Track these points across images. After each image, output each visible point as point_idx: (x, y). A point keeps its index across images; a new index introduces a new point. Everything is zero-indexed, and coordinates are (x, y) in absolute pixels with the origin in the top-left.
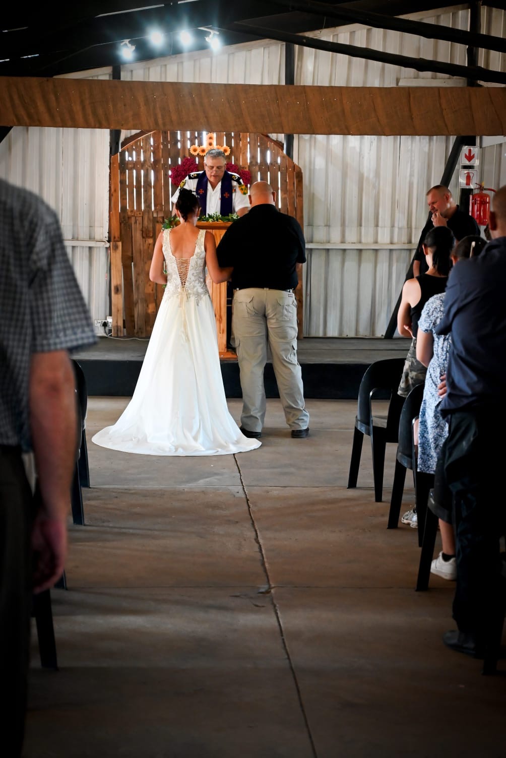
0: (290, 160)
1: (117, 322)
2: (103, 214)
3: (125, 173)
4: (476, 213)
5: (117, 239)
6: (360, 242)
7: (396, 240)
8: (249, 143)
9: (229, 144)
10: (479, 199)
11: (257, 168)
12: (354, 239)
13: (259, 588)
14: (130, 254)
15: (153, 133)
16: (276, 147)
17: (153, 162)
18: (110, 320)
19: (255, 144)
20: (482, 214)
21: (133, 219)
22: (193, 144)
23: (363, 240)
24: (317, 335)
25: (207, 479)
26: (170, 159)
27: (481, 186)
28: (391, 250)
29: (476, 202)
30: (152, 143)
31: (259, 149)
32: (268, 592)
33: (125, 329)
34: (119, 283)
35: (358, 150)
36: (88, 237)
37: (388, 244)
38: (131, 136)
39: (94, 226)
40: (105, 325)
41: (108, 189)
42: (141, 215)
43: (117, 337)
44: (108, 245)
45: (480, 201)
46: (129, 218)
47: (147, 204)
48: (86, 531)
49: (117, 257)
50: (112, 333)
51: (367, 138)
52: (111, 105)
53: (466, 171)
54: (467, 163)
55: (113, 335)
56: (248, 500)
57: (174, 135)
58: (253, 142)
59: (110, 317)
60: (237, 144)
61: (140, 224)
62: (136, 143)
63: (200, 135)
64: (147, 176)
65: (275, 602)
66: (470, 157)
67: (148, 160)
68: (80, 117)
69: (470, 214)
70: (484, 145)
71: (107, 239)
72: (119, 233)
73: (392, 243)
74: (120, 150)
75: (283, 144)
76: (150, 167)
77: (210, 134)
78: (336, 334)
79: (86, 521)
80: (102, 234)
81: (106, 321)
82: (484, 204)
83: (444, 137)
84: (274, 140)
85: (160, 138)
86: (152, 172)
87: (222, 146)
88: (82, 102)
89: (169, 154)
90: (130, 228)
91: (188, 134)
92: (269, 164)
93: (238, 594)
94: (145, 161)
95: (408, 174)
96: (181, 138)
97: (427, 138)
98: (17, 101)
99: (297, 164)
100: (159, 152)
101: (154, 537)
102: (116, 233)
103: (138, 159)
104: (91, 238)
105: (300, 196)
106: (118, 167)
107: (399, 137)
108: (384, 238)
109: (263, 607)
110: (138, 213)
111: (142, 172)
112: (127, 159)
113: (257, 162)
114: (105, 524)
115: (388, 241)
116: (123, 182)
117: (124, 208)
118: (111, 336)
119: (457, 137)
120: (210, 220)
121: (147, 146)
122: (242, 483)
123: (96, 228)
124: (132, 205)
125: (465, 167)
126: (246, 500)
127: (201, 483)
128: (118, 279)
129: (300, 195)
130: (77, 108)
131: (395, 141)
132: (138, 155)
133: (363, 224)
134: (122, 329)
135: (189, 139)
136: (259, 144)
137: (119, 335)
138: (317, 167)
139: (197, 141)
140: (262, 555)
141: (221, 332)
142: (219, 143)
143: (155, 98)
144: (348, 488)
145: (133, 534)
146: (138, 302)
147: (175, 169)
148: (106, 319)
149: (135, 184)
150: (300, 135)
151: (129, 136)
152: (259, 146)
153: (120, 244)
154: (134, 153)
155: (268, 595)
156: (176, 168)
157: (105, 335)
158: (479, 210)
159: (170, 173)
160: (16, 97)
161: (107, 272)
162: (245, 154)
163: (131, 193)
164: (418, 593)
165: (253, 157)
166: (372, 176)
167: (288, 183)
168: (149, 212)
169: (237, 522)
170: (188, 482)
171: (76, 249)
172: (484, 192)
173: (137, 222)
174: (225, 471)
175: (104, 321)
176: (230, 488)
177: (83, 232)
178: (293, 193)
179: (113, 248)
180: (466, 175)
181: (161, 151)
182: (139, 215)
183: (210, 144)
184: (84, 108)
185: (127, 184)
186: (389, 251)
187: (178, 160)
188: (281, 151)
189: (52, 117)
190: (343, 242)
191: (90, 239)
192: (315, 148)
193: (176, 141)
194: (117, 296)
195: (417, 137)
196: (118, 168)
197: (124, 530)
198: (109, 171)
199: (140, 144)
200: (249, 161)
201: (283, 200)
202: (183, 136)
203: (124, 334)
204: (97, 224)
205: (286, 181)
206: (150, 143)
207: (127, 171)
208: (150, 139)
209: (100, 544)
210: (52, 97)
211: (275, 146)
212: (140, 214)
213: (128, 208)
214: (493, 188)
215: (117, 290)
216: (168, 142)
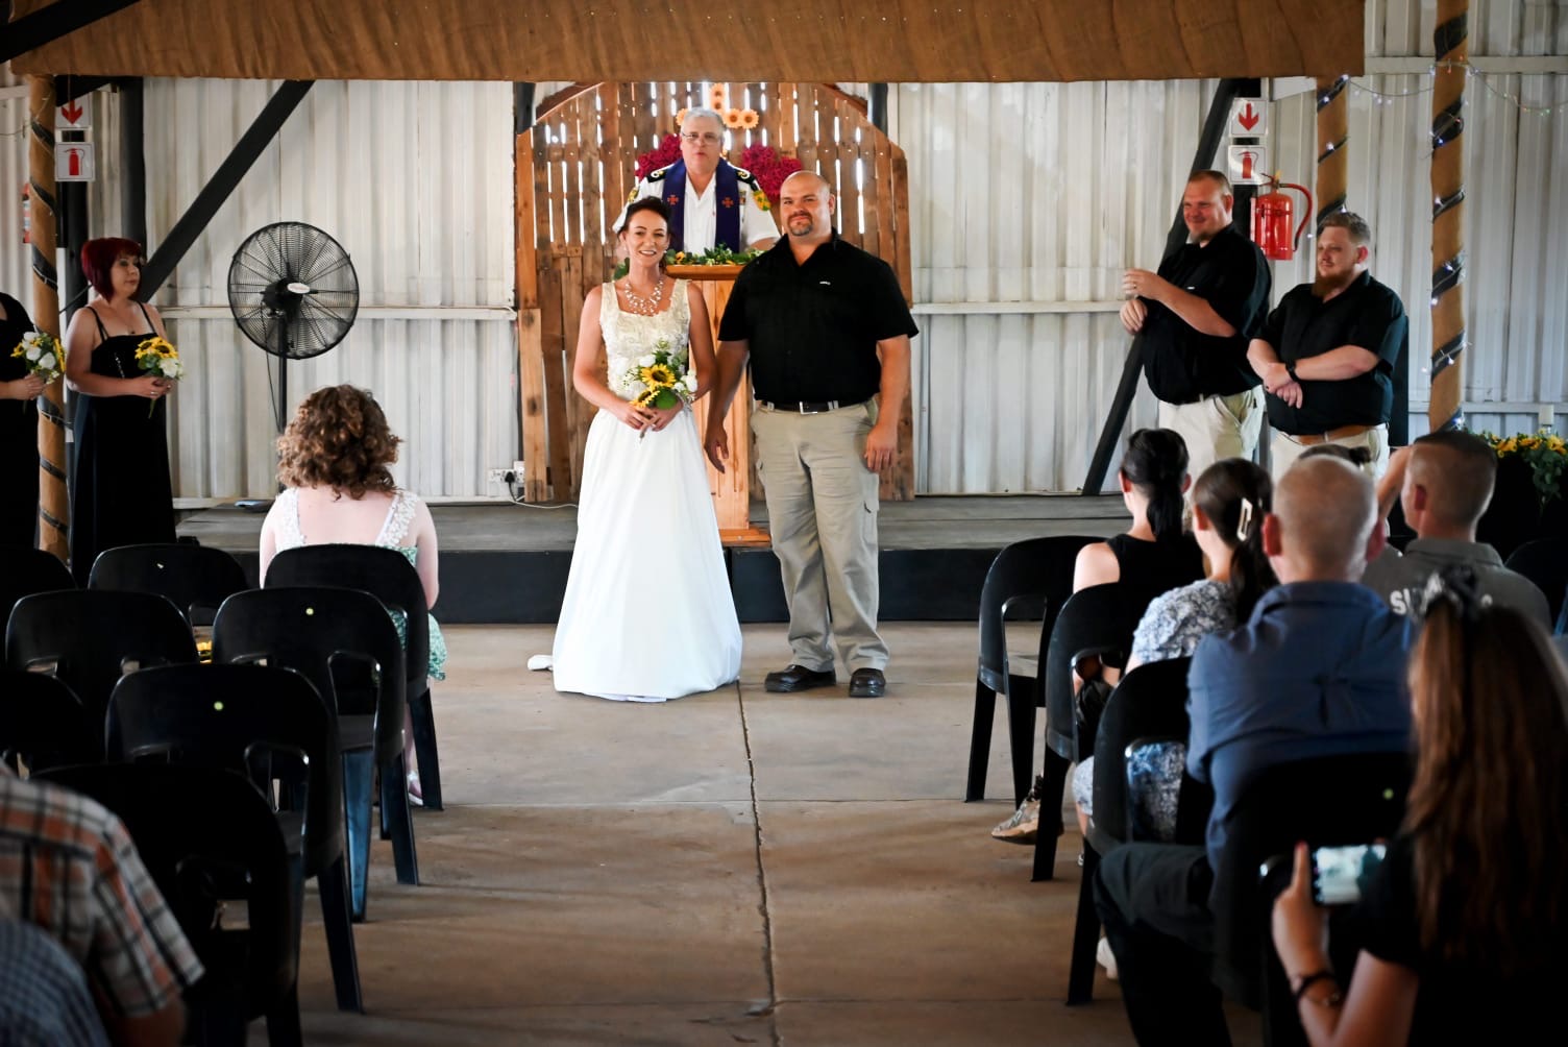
0: (882, 135)
1: (534, 473)
2: (502, 252)
3: (544, 168)
4: (1264, 236)
5: (530, 303)
6: (1030, 300)
7: (1101, 293)
8: (797, 101)
9: (755, 106)
10: (1269, 206)
11: (814, 153)
12: (1017, 294)
13: (750, 1005)
14: (557, 333)
15: (601, 88)
16: (853, 110)
17: (603, 145)
18: (519, 468)
19: (808, 104)
20: (1276, 235)
21: (563, 263)
22: (682, 106)
23: (1036, 296)
24: (945, 492)
25: (683, 789)
26: (635, 138)
27: (1273, 179)
28: (1092, 314)
29: (1263, 211)
30: (599, 108)
31: (817, 114)
32: (767, 1012)
33: (552, 488)
34: (536, 393)
35: (1020, 110)
36: (473, 301)
37: (1086, 301)
38: (557, 94)
39: (486, 279)
40: (510, 478)
41: (513, 202)
42: (580, 253)
43: (536, 503)
44: (513, 315)
45: (1272, 210)
46: (555, 259)
47: (591, 232)
48: (419, 897)
49: (533, 338)
50: (525, 496)
51: (1039, 88)
52: (503, 33)
53: (1243, 149)
54: (1244, 133)
55: (526, 500)
56: (758, 829)
57: (643, 90)
58: (803, 100)
59: (521, 463)
60: (772, 104)
61: (577, 271)
62: (567, 107)
63: (696, 87)
64: (589, 173)
65: (778, 1032)
66: (1248, 121)
67: (590, 141)
68: (440, 58)
69: (1253, 238)
70: (1278, 95)
71: (512, 304)
72: (535, 292)
73: (1094, 300)
74: (535, 122)
75: (866, 102)
76: (595, 155)
77: (717, 86)
78: (983, 489)
79: (422, 877)
80: (503, 294)
81: (512, 471)
82: (1280, 216)
83: (1195, 83)
84: (847, 96)
85: (614, 95)
86: (601, 164)
87: (741, 110)
88: (445, 27)
89: (635, 128)
90: (556, 281)
91: (672, 87)
92: (837, 144)
93: (707, 1017)
94: (585, 143)
95: (1125, 156)
96: (658, 95)
97: (1161, 83)
98: (313, 30)
99: (896, 143)
100: (613, 123)
101: (557, 907)
102: (530, 293)
103: (571, 139)
104: (480, 304)
105: (903, 208)
106: (533, 156)
107: (1103, 83)
108: (1078, 290)
109: (753, 1041)
110: (573, 249)
111: (580, 165)
112: (548, 141)
113: (813, 141)
114: (463, 882)
115: (1087, 295)
116: (541, 188)
117: (544, 241)
118: (522, 501)
119: (1221, 82)
120: (710, 262)
121: (590, 114)
122: (753, 794)
123: (489, 282)
124: (559, 233)
125: (1240, 141)
126: (753, 828)
127: (670, 797)
128: (536, 385)
129: (903, 206)
130: (435, 39)
131: (1095, 92)
132: (571, 130)
133: (1035, 262)
134: (545, 486)
135: (674, 97)
136: (816, 103)
137: (539, 499)
138: (937, 148)
139: (689, 100)
140: (768, 937)
141: (737, 489)
142: (737, 103)
143: (593, 17)
144: (967, 801)
145: (513, 902)
146: (576, 430)
147: (646, 158)
148: (512, 468)
149: (565, 190)
150: (902, 84)
151: (552, 93)
152: (817, 108)
153: (537, 313)
154: (563, 127)
155: (767, 1018)
156: (649, 157)
157: (510, 499)
158: (1270, 228)
159: (637, 166)
160: (310, 20)
161: (513, 373)
162: (788, 124)
163: (559, 209)
164: (1071, 1009)
165: (806, 130)
166: (1050, 164)
167: (878, 183)
168: (594, 248)
169: (730, 873)
170: (642, 794)
171: (449, 326)
172: (1281, 191)
173: (572, 268)
174: (723, 771)
175: (507, 471)
176: (727, 805)
177: (464, 291)
178: (889, 202)
179: (523, 322)
180: (1243, 156)
181: (617, 122)
182: (575, 254)
183: (718, 106)
184: (448, 40)
185: (550, 191)
186: (1087, 315)
187: (651, 141)
188: (861, 117)
189: (385, 59)
190: (994, 300)
191: (478, 303)
192: (932, 110)
193: (648, 102)
194: (532, 419)
195: (1142, 83)
196: (530, 159)
197: (497, 894)
198: (512, 165)
199: (574, 109)
200: (796, 139)
201: (869, 215)
202: (662, 90)
203: (549, 496)
204: (491, 274)
205: (873, 178)
206: (595, 107)
207: (549, 164)
208: (595, 99)
209: (445, 922)
210: (384, 20)
211: (850, 107)
212: (577, 251)
213: (552, 240)
214: (1299, 184)
215: (534, 407)
216: (631, 104)
